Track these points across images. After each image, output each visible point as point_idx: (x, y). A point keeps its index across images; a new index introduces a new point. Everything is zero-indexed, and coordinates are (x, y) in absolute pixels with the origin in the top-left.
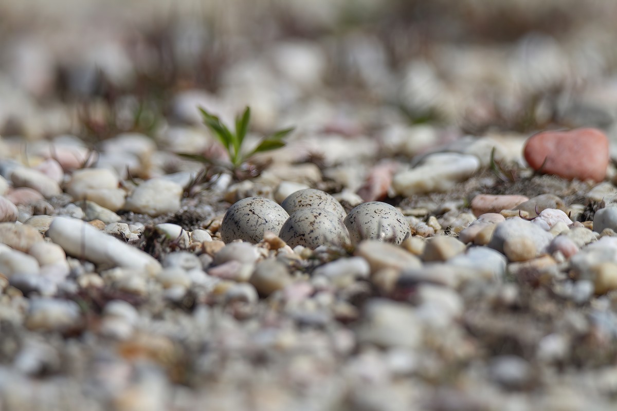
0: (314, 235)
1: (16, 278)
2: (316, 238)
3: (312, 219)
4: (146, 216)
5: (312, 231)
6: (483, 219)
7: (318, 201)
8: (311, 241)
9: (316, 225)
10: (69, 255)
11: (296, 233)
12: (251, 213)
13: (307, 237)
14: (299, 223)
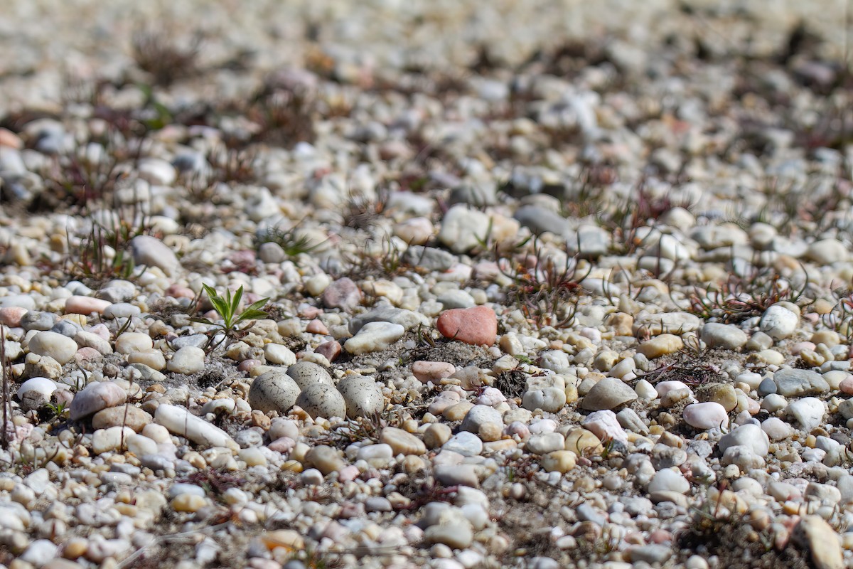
0: (323, 406)
1: (147, 458)
2: (326, 408)
3: (322, 394)
4: (183, 375)
5: (322, 403)
6: (444, 397)
7: (314, 373)
8: (321, 409)
9: (325, 399)
10: (172, 433)
11: (310, 403)
12: (273, 385)
13: (319, 407)
14: (313, 397)
